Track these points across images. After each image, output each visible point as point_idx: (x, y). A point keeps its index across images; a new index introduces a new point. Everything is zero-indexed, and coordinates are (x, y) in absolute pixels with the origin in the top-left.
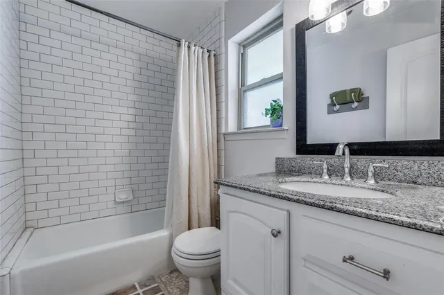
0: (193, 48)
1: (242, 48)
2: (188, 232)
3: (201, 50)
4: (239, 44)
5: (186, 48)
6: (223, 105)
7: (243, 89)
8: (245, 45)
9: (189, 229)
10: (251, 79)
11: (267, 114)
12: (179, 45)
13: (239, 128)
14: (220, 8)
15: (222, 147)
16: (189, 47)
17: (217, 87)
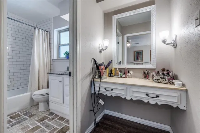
0: (40, 31)
1: (59, 33)
2: (38, 91)
3: (43, 31)
4: (58, 31)
5: (38, 30)
6: (52, 50)
7: (59, 45)
8: (60, 32)
9: (39, 90)
10: (62, 43)
11: (64, 55)
12: (35, 29)
13: (58, 58)
14: (51, 18)
15: (52, 63)
16: (39, 30)
17: (50, 44)
